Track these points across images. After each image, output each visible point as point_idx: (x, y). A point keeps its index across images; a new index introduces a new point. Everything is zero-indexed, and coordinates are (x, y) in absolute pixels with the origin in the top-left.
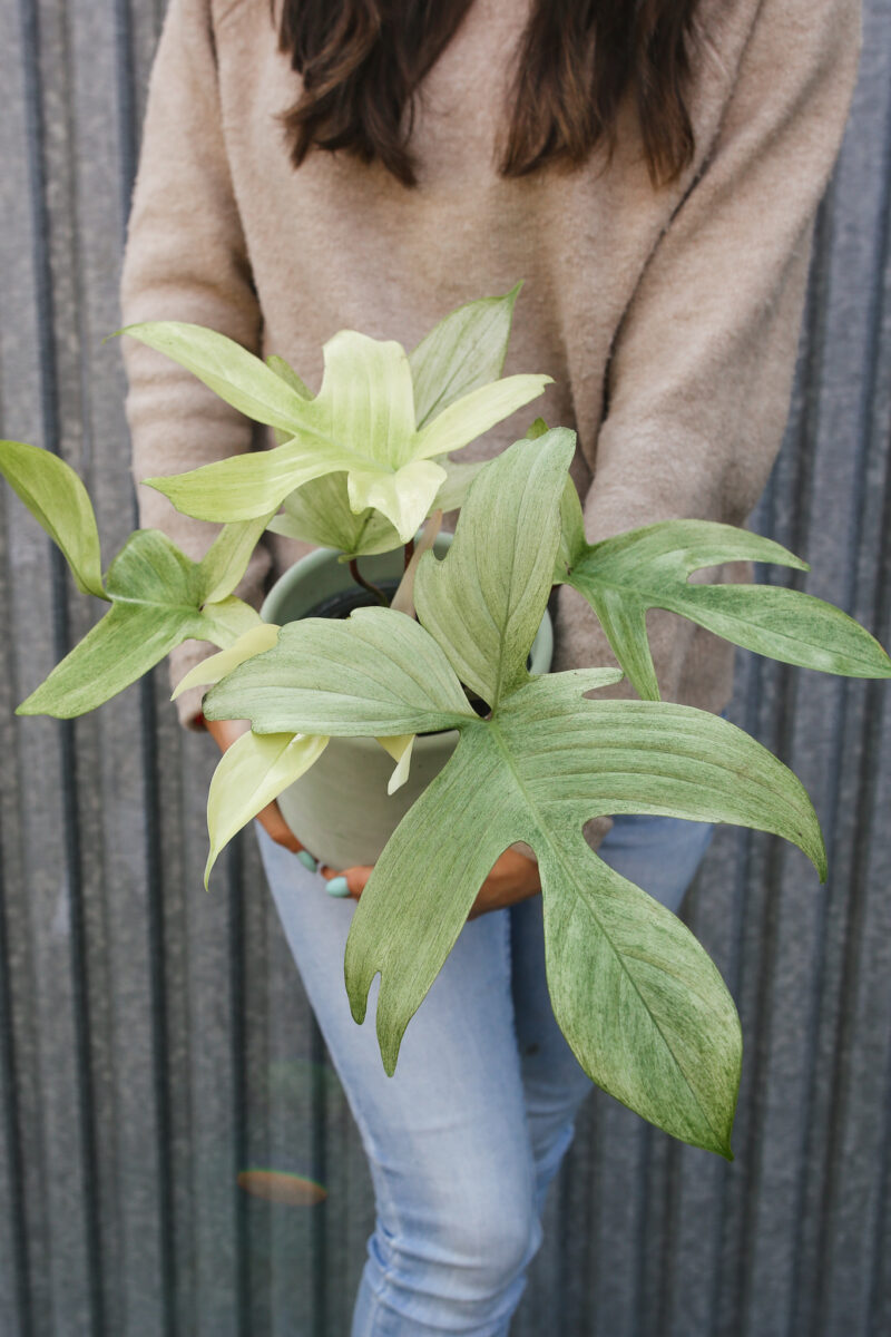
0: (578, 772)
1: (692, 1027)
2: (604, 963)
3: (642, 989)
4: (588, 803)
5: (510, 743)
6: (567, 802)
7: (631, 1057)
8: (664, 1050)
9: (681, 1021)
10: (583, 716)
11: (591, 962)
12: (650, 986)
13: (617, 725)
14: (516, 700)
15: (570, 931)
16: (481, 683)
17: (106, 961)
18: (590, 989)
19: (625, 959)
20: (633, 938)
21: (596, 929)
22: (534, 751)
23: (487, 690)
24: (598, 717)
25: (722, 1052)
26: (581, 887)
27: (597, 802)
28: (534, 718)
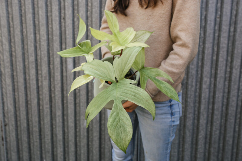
0: (124, 93)
1: (126, 133)
2: (117, 120)
3: (121, 125)
4: (124, 97)
5: (118, 87)
6: (121, 96)
7: (116, 134)
8: (121, 134)
11: (115, 119)
14: (121, 81)
17: (92, 130)
18: (113, 123)
20: (122, 118)
21: (118, 115)
22: (120, 88)
23: (118, 78)
25: (129, 137)
26: (118, 108)
27: (125, 98)
28: (122, 84)
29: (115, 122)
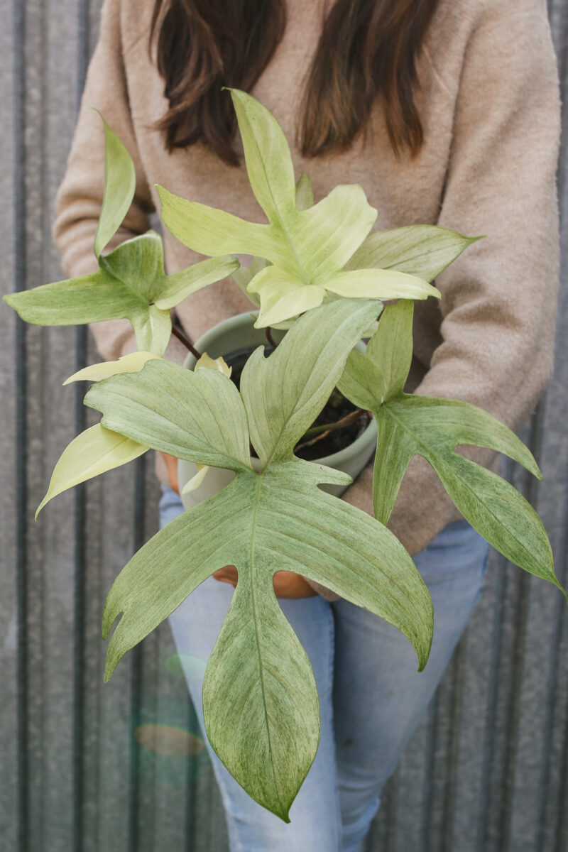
0: (289, 535)
1: (288, 733)
2: (248, 670)
3: (267, 695)
4: (285, 558)
5: (262, 496)
6: (274, 553)
7: (240, 737)
8: (265, 739)
9: (284, 726)
10: (311, 499)
11: (239, 666)
12: (272, 696)
13: (328, 514)
14: (279, 469)
15: (236, 640)
16: (262, 448)
18: (231, 683)
19: (264, 672)
20: (274, 660)
21: (253, 644)
22: (271, 508)
23: (264, 454)
24: (319, 504)
25: (301, 756)
26: (257, 613)
27: (291, 561)
28: (283, 486)
29: (240, 681)
